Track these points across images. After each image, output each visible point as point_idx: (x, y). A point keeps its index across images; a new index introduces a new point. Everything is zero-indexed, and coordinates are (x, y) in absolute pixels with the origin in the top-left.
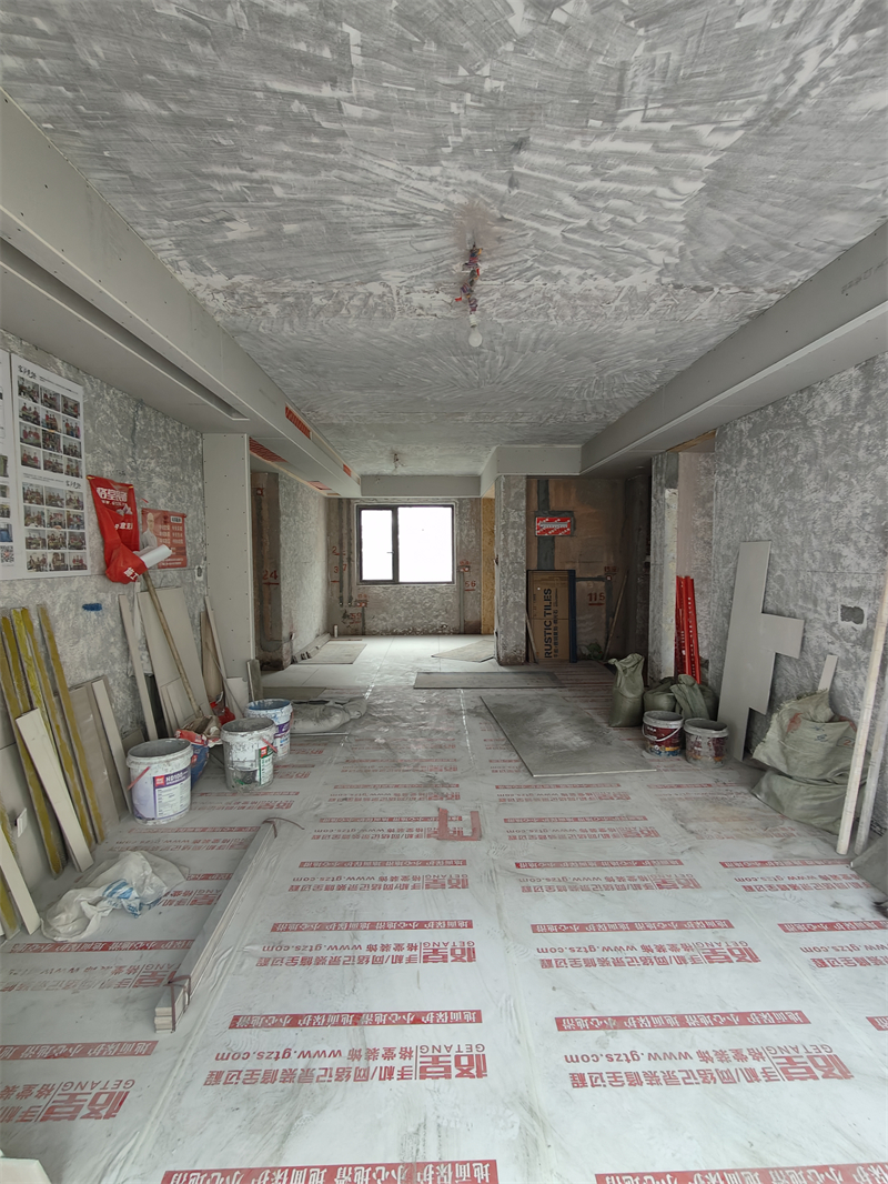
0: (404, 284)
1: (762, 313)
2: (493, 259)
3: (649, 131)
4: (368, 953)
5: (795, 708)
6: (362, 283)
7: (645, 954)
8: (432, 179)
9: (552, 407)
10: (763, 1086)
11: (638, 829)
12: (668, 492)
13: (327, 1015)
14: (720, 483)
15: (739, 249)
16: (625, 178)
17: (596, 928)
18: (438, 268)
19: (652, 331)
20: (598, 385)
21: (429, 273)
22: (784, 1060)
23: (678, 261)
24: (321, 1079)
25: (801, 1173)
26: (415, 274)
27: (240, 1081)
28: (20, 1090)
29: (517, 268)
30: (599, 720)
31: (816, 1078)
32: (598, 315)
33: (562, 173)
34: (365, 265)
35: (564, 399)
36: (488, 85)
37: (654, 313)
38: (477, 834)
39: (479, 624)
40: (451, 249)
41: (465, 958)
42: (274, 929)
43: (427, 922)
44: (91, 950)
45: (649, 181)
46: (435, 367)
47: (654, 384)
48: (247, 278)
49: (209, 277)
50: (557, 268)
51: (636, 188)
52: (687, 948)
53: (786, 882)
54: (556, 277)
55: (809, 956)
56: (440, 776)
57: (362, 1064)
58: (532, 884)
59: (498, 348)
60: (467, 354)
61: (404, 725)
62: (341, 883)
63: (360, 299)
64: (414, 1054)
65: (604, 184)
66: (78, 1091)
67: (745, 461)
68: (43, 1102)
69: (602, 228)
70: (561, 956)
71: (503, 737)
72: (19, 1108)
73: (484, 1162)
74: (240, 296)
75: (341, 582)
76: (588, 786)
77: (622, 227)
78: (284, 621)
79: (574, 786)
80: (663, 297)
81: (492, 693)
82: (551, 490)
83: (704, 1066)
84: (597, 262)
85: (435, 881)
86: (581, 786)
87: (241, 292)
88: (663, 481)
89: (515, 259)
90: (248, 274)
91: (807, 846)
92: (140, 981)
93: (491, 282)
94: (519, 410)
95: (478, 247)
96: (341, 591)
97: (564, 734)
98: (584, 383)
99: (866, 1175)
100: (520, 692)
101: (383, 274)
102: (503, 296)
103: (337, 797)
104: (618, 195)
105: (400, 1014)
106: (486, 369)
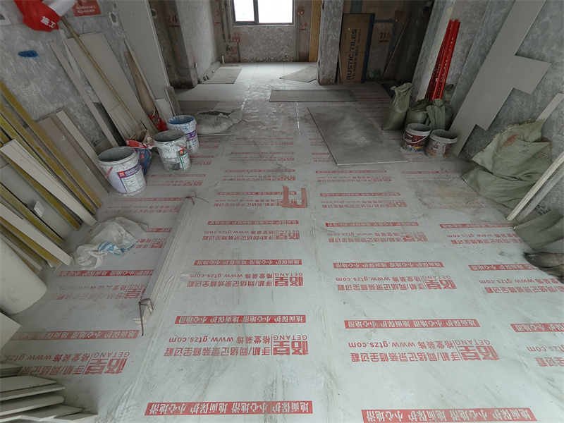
4: (246, 280)
5: (515, 131)
7: (394, 283)
10: (451, 363)
11: (395, 202)
13: (225, 317)
17: (369, 265)
22: (464, 348)
24: (223, 354)
25: (466, 412)
27: (182, 354)
28: (73, 357)
30: (376, 125)
31: (479, 359)
38: (305, 204)
39: (308, 55)
41: (297, 283)
42: (196, 264)
43: (277, 261)
44: (100, 275)
52: (417, 279)
53: (476, 238)
55: (484, 285)
56: (285, 164)
57: (244, 345)
58: (335, 237)
61: (264, 128)
62: (230, 235)
64: (270, 340)
66: (102, 358)
68: (85, 363)
70: (349, 283)
71: (320, 137)
72: (74, 367)
73: (306, 402)
75: (222, 23)
76: (368, 172)
78: (188, 55)
79: (360, 172)
81: (314, 105)
83: (421, 350)
85: (282, 234)
86: (364, 172)
91: (490, 215)
92: (128, 295)
96: (223, 30)
97: (356, 136)
99: (499, 414)
100: (332, 106)
103: (227, 178)
105: (263, 316)
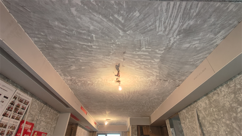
0: (106, 79)
3: (147, 50)
6: (97, 79)
8: (109, 59)
9: (140, 107)
12: (171, 129)
15: (170, 72)
16: (145, 59)
20: (149, 102)
23: (159, 74)
29: (127, 76)
33: (133, 58)
35: (143, 105)
36: (117, 43)
37: (157, 85)
45: (150, 59)
48: (75, 77)
49: (67, 77)
51: (147, 61)
63: (97, 82)
65: (141, 60)
69: (143, 68)
74: (73, 81)
77: (146, 68)
80: (158, 82)
82: (143, 129)
84: (143, 75)
94: (133, 108)
98: (146, 101)
101: (101, 77)
104: (144, 62)
106: (124, 98)
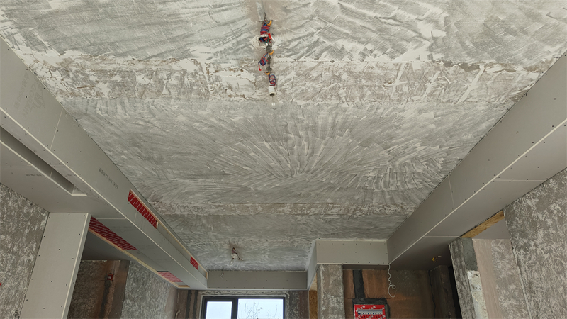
0: (211, 61)
1: (525, 94)
2: (284, 32)
6: (176, 60)
9: (357, 197)
12: (470, 274)
14: (521, 257)
15: (497, 20)
18: (238, 43)
19: (431, 115)
20: (392, 175)
21: (230, 48)
23: (444, 34)
26: (219, 49)
29: (306, 43)
32: (383, 96)
34: (174, 40)
35: (366, 189)
37: (430, 95)
40: (245, 21)
46: (252, 154)
47: (439, 173)
48: (76, 53)
49: (43, 53)
50: (341, 43)
54: (340, 53)
59: (302, 133)
60: (278, 140)
63: (177, 78)
67: (541, 233)
74: (74, 73)
80: (436, 76)
82: (365, 278)
84: (374, 36)
87: (74, 69)
88: (463, 263)
89: (302, 32)
90: (76, 49)
93: (285, 59)
94: (329, 201)
95: (270, 18)
98: (380, 172)
101: (192, 49)
102: (299, 75)
106: (295, 156)
